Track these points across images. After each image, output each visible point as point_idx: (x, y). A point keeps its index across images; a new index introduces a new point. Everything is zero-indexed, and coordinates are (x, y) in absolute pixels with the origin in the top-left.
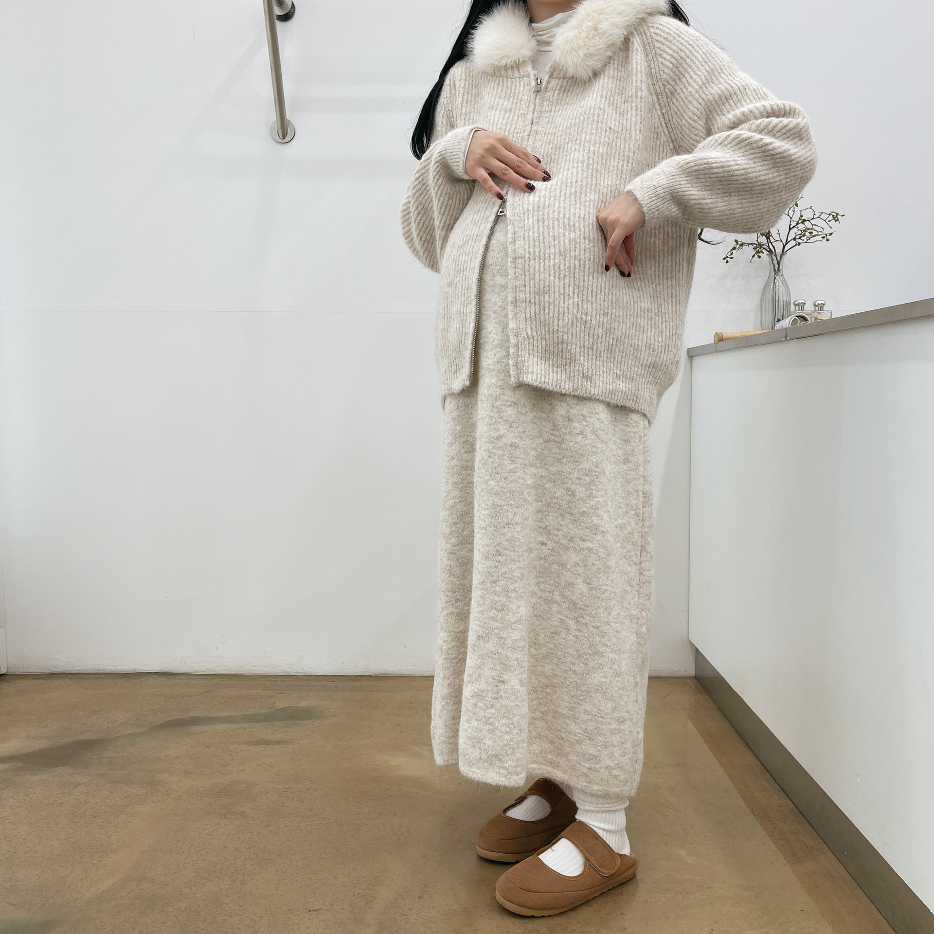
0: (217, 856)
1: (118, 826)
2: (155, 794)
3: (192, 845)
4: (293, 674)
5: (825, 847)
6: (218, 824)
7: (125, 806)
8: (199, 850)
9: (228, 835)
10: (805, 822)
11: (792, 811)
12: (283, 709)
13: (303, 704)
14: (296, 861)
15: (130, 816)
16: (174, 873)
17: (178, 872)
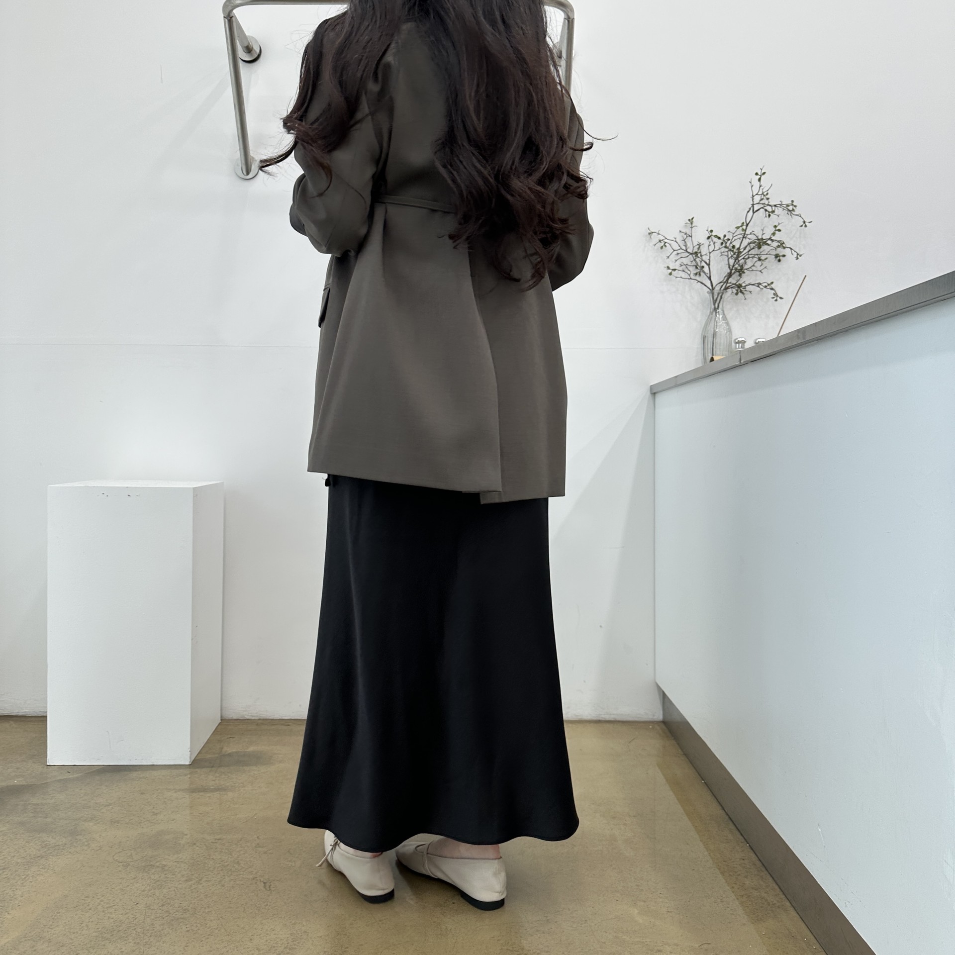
0: (125, 914)
1: (27, 879)
2: (74, 844)
3: (102, 901)
4: (248, 717)
5: (788, 904)
6: (134, 878)
7: (39, 857)
8: (108, 907)
9: (144, 891)
10: (769, 876)
11: (754, 864)
12: (230, 755)
13: (251, 749)
14: (211, 921)
15: (42, 868)
16: (74, 933)
17: (80, 932)
